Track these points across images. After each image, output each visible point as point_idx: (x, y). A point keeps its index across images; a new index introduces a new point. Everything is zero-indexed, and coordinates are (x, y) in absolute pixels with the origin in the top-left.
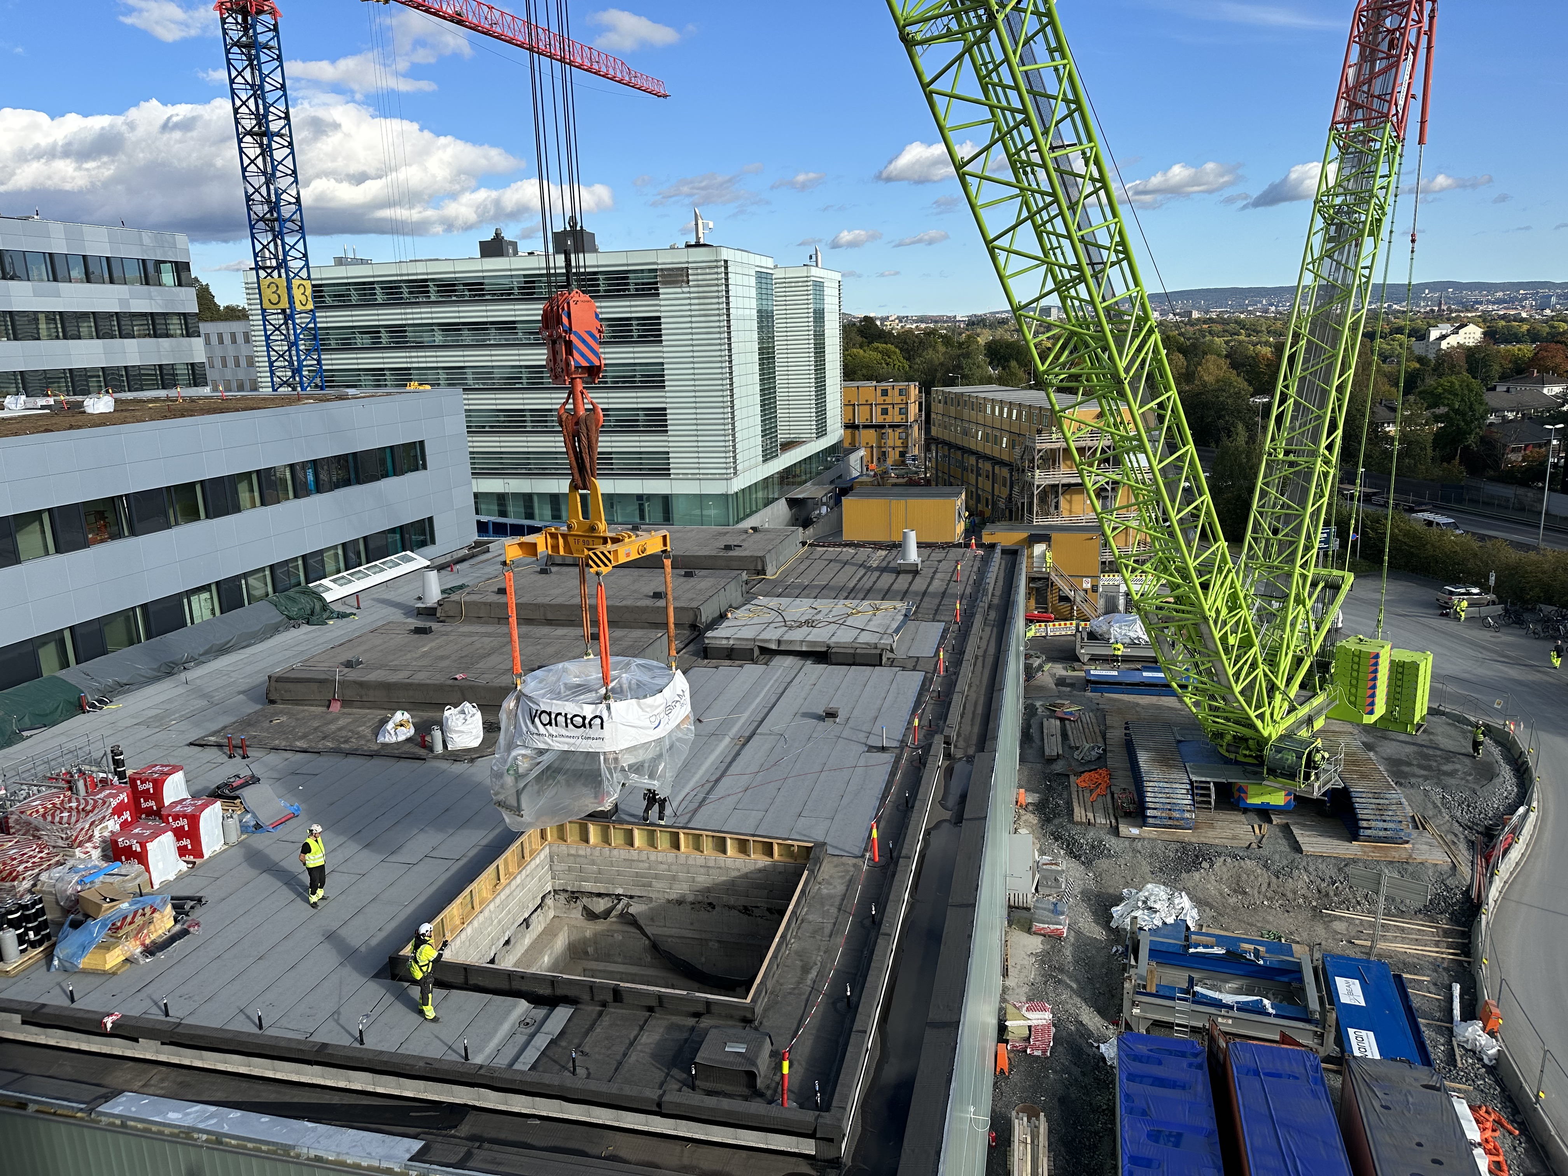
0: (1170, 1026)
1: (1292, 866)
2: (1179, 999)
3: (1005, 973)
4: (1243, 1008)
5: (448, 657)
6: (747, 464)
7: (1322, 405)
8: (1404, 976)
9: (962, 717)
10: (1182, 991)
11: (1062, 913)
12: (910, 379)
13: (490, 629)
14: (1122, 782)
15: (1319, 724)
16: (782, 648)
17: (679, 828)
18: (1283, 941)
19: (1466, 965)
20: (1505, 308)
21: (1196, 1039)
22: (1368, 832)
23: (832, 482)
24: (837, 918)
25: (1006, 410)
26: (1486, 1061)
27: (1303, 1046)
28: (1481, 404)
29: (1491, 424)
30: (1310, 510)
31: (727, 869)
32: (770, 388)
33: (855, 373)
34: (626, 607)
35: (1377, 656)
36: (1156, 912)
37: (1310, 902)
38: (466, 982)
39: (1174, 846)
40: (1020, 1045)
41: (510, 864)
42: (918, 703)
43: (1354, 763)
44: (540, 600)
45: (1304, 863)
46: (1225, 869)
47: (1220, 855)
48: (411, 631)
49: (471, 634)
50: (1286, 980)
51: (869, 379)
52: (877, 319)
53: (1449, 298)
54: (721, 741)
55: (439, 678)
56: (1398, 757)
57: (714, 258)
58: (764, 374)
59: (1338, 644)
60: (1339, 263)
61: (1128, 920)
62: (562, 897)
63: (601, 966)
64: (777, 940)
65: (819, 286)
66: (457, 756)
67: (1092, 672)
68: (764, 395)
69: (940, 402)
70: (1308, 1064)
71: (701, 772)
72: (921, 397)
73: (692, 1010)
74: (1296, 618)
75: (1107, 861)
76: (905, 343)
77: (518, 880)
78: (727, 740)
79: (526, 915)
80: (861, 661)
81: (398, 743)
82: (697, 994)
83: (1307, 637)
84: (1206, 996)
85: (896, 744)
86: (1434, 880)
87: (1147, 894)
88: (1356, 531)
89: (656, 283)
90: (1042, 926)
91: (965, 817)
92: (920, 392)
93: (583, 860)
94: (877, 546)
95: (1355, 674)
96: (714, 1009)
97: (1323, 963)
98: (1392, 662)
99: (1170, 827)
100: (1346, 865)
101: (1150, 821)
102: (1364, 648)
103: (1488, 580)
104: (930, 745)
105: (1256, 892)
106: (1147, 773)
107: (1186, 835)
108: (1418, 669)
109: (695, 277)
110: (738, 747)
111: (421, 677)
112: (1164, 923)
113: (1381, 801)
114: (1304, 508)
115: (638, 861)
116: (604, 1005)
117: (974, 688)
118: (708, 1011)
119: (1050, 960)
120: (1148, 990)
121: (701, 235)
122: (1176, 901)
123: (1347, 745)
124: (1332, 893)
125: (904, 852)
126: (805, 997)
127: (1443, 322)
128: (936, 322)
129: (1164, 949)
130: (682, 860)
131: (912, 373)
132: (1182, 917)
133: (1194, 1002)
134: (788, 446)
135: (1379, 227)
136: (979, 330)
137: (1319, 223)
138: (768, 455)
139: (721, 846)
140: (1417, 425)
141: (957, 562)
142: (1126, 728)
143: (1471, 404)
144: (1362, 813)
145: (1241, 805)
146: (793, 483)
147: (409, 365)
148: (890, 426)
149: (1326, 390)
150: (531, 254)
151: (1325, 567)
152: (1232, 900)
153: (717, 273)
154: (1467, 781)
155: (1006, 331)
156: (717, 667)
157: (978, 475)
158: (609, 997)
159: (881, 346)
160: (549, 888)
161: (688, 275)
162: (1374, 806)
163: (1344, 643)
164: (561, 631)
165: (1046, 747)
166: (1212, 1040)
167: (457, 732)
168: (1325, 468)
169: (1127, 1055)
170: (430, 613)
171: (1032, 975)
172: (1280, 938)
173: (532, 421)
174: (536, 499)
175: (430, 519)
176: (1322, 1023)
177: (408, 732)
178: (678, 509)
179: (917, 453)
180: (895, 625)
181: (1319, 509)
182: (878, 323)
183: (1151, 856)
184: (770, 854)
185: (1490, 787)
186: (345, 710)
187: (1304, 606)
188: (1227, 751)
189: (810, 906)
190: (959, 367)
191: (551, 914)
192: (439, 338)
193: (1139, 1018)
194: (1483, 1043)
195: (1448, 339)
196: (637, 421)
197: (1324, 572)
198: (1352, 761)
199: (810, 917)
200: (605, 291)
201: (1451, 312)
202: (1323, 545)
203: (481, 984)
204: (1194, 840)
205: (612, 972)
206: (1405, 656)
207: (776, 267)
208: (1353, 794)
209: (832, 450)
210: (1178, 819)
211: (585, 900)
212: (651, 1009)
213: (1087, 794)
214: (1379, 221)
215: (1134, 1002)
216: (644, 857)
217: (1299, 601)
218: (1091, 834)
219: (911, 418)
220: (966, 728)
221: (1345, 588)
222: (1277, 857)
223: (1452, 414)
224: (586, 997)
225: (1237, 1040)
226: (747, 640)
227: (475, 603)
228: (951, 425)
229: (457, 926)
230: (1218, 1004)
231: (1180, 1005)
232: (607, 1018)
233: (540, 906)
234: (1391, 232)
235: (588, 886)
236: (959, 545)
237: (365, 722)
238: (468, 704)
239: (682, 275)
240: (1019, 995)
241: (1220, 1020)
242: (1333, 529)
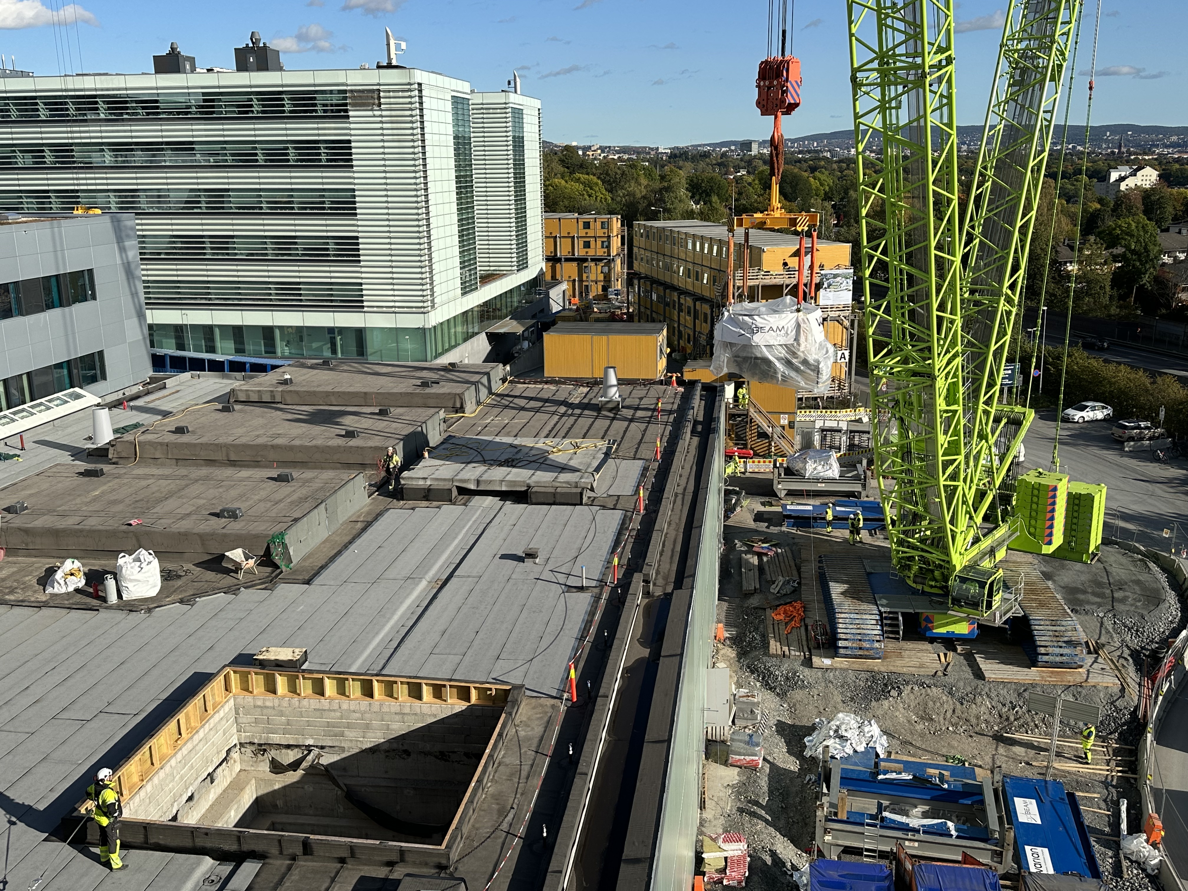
0: (858, 852)
1: (976, 693)
2: (868, 825)
3: (702, 806)
4: (928, 831)
5: (121, 502)
6: (445, 297)
7: (1006, 246)
8: (1077, 794)
9: (661, 555)
10: (872, 817)
11: (758, 745)
12: (611, 213)
13: (167, 471)
14: (817, 615)
15: (1001, 554)
16: (481, 488)
17: (373, 675)
18: (967, 764)
19: (1132, 781)
20: (1179, 152)
21: (884, 862)
22: (1045, 658)
23: (534, 317)
24: (534, 760)
25: (706, 245)
26: (1149, 871)
27: (983, 865)
28: (1155, 245)
29: (1164, 264)
30: (993, 348)
31: (423, 715)
32: (468, 219)
33: (555, 203)
34: (316, 447)
35: (1055, 489)
36: (847, 740)
37: (992, 727)
38: (146, 842)
39: (863, 675)
40: (716, 876)
41: (192, 718)
42: (617, 543)
43: (1033, 592)
44: (222, 440)
45: (987, 690)
46: (912, 697)
47: (907, 683)
48: (80, 474)
49: (146, 477)
50: (970, 802)
51: (570, 210)
52: (578, 148)
53: (1129, 141)
54: (417, 584)
55: (113, 524)
56: (1074, 585)
57: (408, 81)
58: (461, 204)
59: (1020, 477)
60: (1023, 107)
61: (820, 750)
62: (249, 750)
63: (291, 819)
64: (473, 784)
65: (518, 114)
66: (133, 605)
67: (788, 507)
68: (462, 225)
69: (642, 236)
70: (988, 882)
71: (396, 617)
72: (623, 231)
73: (386, 859)
74: (979, 452)
75: (801, 692)
76: (607, 174)
77: (201, 734)
78: (424, 584)
79: (210, 770)
80: (562, 501)
81: (68, 594)
82: (390, 843)
83: (989, 472)
84: (894, 821)
85: (594, 583)
86: (1105, 703)
87: (838, 723)
88: (1037, 367)
89: (346, 105)
90: (738, 757)
91: (663, 654)
92: (622, 225)
93: (270, 711)
94: (578, 382)
95: (1034, 506)
96: (408, 857)
97: (1003, 786)
98: (1069, 494)
99: (860, 657)
100: (1025, 691)
101: (842, 651)
102: (1043, 481)
103: (1158, 415)
104: (630, 583)
105: (941, 719)
106: (840, 605)
107: (876, 664)
108: (1093, 501)
109: (387, 100)
110: (435, 590)
111: (93, 523)
112: (855, 751)
113: (1058, 628)
114: (988, 346)
115: (330, 710)
116: (294, 858)
117: (673, 526)
118: (402, 860)
119: (746, 791)
120: (840, 817)
121: (393, 56)
122: (866, 729)
123: (1027, 574)
124: (1012, 718)
125: (602, 692)
126: (501, 840)
127: (1122, 164)
128: (638, 153)
129: (855, 777)
130: (376, 707)
131: (614, 206)
132: (871, 744)
133: (881, 827)
134: (488, 278)
135: (1060, 72)
136: (681, 163)
137: (1004, 66)
138: (467, 288)
139: (416, 692)
140: (1096, 264)
141: (658, 399)
142: (820, 562)
143: (1146, 245)
144: (1040, 640)
145: (928, 634)
146: (494, 318)
147: (76, 188)
148: (592, 260)
149: (1010, 231)
150: (210, 70)
151: (1009, 403)
152: (919, 727)
153: (411, 97)
154: (1136, 607)
155: (708, 164)
156: (413, 509)
157: (680, 310)
158: (298, 850)
159: (583, 177)
160: (235, 741)
161: (379, 98)
162: (1051, 633)
163: (1025, 477)
164: (245, 473)
165: (744, 583)
166: (899, 864)
167: (131, 581)
168: (1008, 307)
169: (819, 882)
170: (101, 454)
171: (730, 806)
172: (963, 762)
173: (212, 248)
174: (217, 331)
175: (101, 353)
176: (1001, 843)
177: (80, 582)
178: (373, 344)
179: (619, 287)
180: (595, 464)
181: (1002, 346)
182: (580, 153)
183: (842, 686)
184: (468, 699)
185: (1156, 612)
186: (10, 559)
187: (987, 442)
188: (914, 582)
189: (507, 749)
190: (662, 200)
191: (237, 768)
192: (108, 158)
193: (831, 845)
194: (1147, 854)
195: (1127, 181)
196: (327, 249)
197: (1007, 409)
198: (1031, 590)
199: (507, 760)
200: (291, 112)
201: (1130, 154)
202: (1007, 381)
203: (162, 842)
204: (883, 669)
205: (303, 824)
206: (1081, 488)
207: (472, 92)
208: (1032, 622)
209: (534, 283)
210: (867, 649)
211: (273, 753)
212: (342, 861)
213: (782, 627)
214: (1060, 66)
215: (826, 829)
216: (336, 707)
217: (982, 436)
218: (786, 666)
219: (614, 252)
220: (665, 567)
221: (1027, 425)
222: (961, 684)
223: (1129, 255)
224: (275, 851)
225: (922, 862)
226: (445, 480)
227: (150, 443)
228: (652, 259)
229: (135, 785)
230: (905, 828)
231: (868, 830)
232: (297, 872)
233: (225, 759)
234: (1071, 78)
235: (276, 738)
236: (661, 382)
237: (32, 572)
238: (144, 552)
239: (373, 98)
240: (716, 827)
241: (907, 843)
242: (1018, 365)
